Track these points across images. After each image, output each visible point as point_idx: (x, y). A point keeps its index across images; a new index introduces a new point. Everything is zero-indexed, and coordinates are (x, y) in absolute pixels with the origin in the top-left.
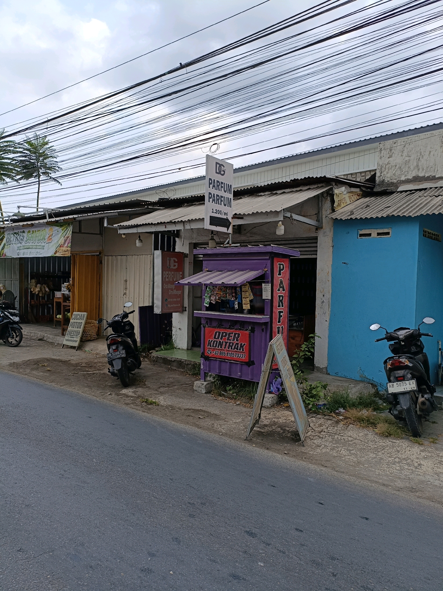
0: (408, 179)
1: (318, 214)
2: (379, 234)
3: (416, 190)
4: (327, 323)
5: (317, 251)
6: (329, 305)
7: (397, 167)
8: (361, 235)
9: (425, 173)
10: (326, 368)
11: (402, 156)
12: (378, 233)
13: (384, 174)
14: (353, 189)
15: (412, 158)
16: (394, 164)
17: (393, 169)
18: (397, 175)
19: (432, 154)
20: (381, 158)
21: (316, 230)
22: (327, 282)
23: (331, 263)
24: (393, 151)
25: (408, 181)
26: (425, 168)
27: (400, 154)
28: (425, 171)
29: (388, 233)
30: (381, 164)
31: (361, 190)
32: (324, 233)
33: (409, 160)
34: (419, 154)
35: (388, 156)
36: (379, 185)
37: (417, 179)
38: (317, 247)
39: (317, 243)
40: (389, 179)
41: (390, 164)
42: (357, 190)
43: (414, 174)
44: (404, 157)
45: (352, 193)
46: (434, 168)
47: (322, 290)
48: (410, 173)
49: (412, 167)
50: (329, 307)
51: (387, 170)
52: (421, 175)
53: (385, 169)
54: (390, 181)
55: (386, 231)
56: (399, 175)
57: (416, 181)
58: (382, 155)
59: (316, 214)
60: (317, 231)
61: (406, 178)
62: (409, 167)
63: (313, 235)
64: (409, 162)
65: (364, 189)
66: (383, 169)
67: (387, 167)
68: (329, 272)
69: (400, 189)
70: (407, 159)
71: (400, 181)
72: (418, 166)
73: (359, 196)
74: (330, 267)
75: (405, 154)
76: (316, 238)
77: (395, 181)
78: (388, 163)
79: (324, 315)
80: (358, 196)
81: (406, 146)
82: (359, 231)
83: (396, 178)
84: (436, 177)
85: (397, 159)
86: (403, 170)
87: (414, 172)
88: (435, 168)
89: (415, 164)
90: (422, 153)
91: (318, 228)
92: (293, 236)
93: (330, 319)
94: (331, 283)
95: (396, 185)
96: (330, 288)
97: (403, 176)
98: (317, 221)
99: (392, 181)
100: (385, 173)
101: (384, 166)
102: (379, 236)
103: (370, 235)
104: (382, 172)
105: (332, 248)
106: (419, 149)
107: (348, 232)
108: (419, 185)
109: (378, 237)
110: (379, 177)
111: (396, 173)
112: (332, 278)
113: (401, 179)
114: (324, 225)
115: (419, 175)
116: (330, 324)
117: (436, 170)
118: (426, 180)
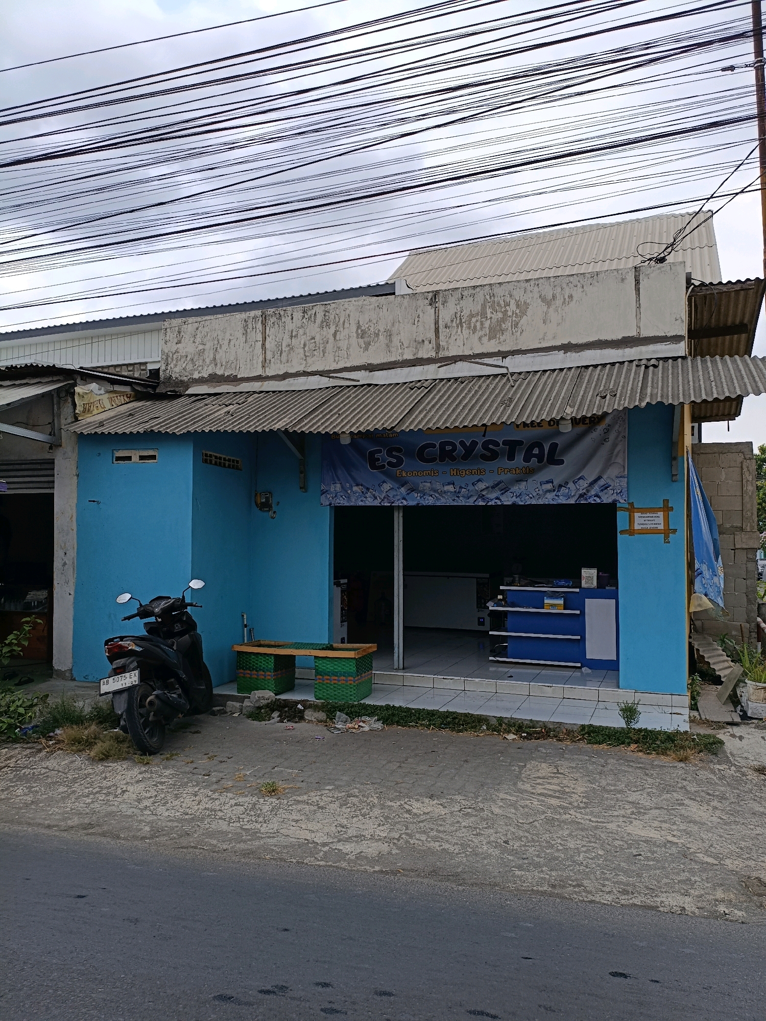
0: (203, 377)
1: (52, 423)
2: (142, 458)
3: (210, 395)
4: (71, 597)
5: (53, 482)
6: (74, 569)
7: (188, 359)
8: (118, 459)
9: (224, 370)
10: (71, 670)
11: (194, 342)
12: (140, 456)
13: (171, 368)
14: (117, 388)
15: (207, 347)
16: (184, 354)
17: (183, 360)
18: (188, 370)
19: (232, 343)
20: (166, 342)
21: (50, 449)
22: (71, 531)
23: (75, 501)
24: (182, 334)
25: (201, 381)
26: (224, 363)
27: (192, 339)
28: (224, 367)
29: (154, 457)
30: (166, 351)
31: (133, 390)
32: (64, 454)
33: (204, 349)
34: (216, 342)
35: (176, 340)
36: (164, 383)
37: (214, 379)
38: (53, 476)
39: (53, 469)
40: (177, 375)
41: (178, 352)
42: (127, 389)
43: (210, 371)
44: (196, 344)
45: (116, 393)
46: (235, 364)
47: (63, 545)
48: (206, 368)
49: (208, 361)
50: (73, 572)
51: (174, 362)
52: (219, 372)
53: (172, 360)
54: (179, 378)
55: (151, 453)
56: (191, 370)
57: (212, 382)
58: (168, 338)
59: (49, 423)
60: (51, 451)
61: (200, 375)
62: (204, 360)
63: (48, 456)
64: (203, 352)
65: (139, 388)
66: (170, 360)
67: (175, 356)
68: (72, 516)
69: (190, 391)
70: (201, 347)
71: (193, 379)
72: (215, 359)
73: (129, 397)
74: (75, 508)
75: (198, 340)
76: (52, 462)
77: (185, 379)
78: (177, 352)
79: (66, 584)
80: (127, 397)
81: (199, 328)
82: (115, 452)
83: (187, 374)
84: (239, 376)
85: (188, 347)
86: (197, 363)
87: (210, 367)
88: (237, 364)
89: (212, 356)
90: (220, 341)
91: (54, 445)
92: (16, 458)
93: (75, 592)
94: (76, 533)
95: (187, 385)
96: (75, 541)
97: (196, 373)
98: (50, 435)
99: (182, 378)
100: (172, 366)
101: (171, 355)
102: (143, 461)
103: (129, 458)
104: (168, 363)
105: (76, 477)
106: (216, 335)
107: (99, 454)
108: (215, 387)
109: (141, 461)
110: (164, 371)
111: (187, 368)
112: (78, 525)
113: (194, 377)
114: (63, 440)
115: (218, 373)
116: (75, 599)
117: (238, 368)
118: (226, 381)
